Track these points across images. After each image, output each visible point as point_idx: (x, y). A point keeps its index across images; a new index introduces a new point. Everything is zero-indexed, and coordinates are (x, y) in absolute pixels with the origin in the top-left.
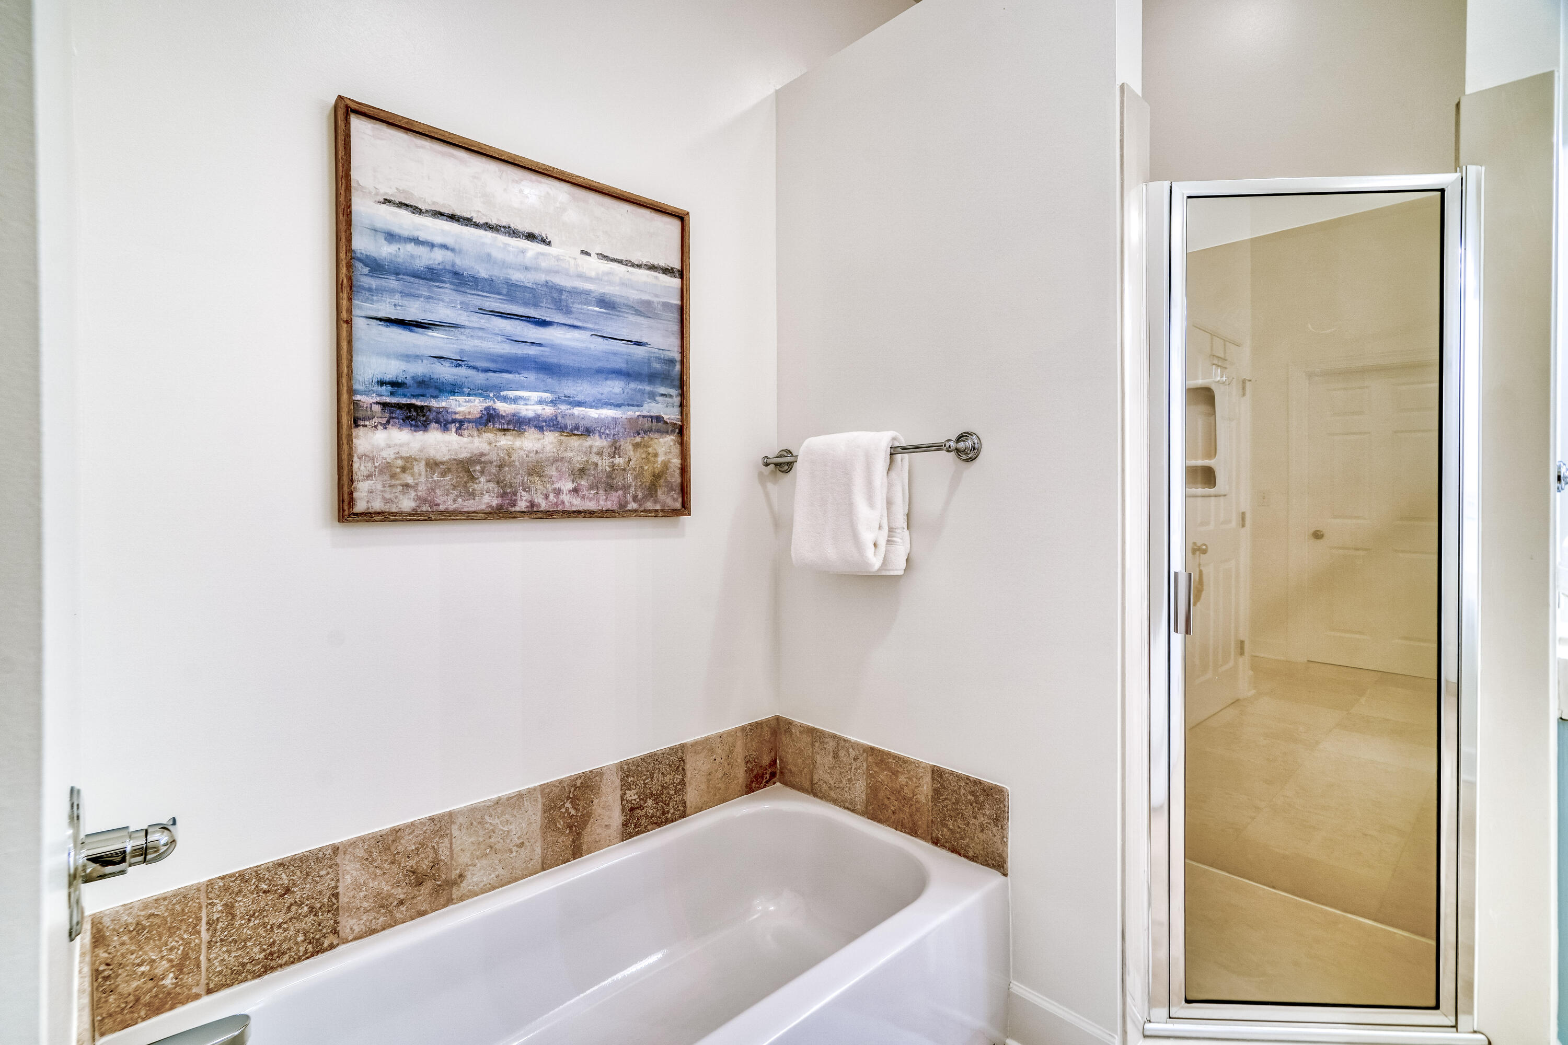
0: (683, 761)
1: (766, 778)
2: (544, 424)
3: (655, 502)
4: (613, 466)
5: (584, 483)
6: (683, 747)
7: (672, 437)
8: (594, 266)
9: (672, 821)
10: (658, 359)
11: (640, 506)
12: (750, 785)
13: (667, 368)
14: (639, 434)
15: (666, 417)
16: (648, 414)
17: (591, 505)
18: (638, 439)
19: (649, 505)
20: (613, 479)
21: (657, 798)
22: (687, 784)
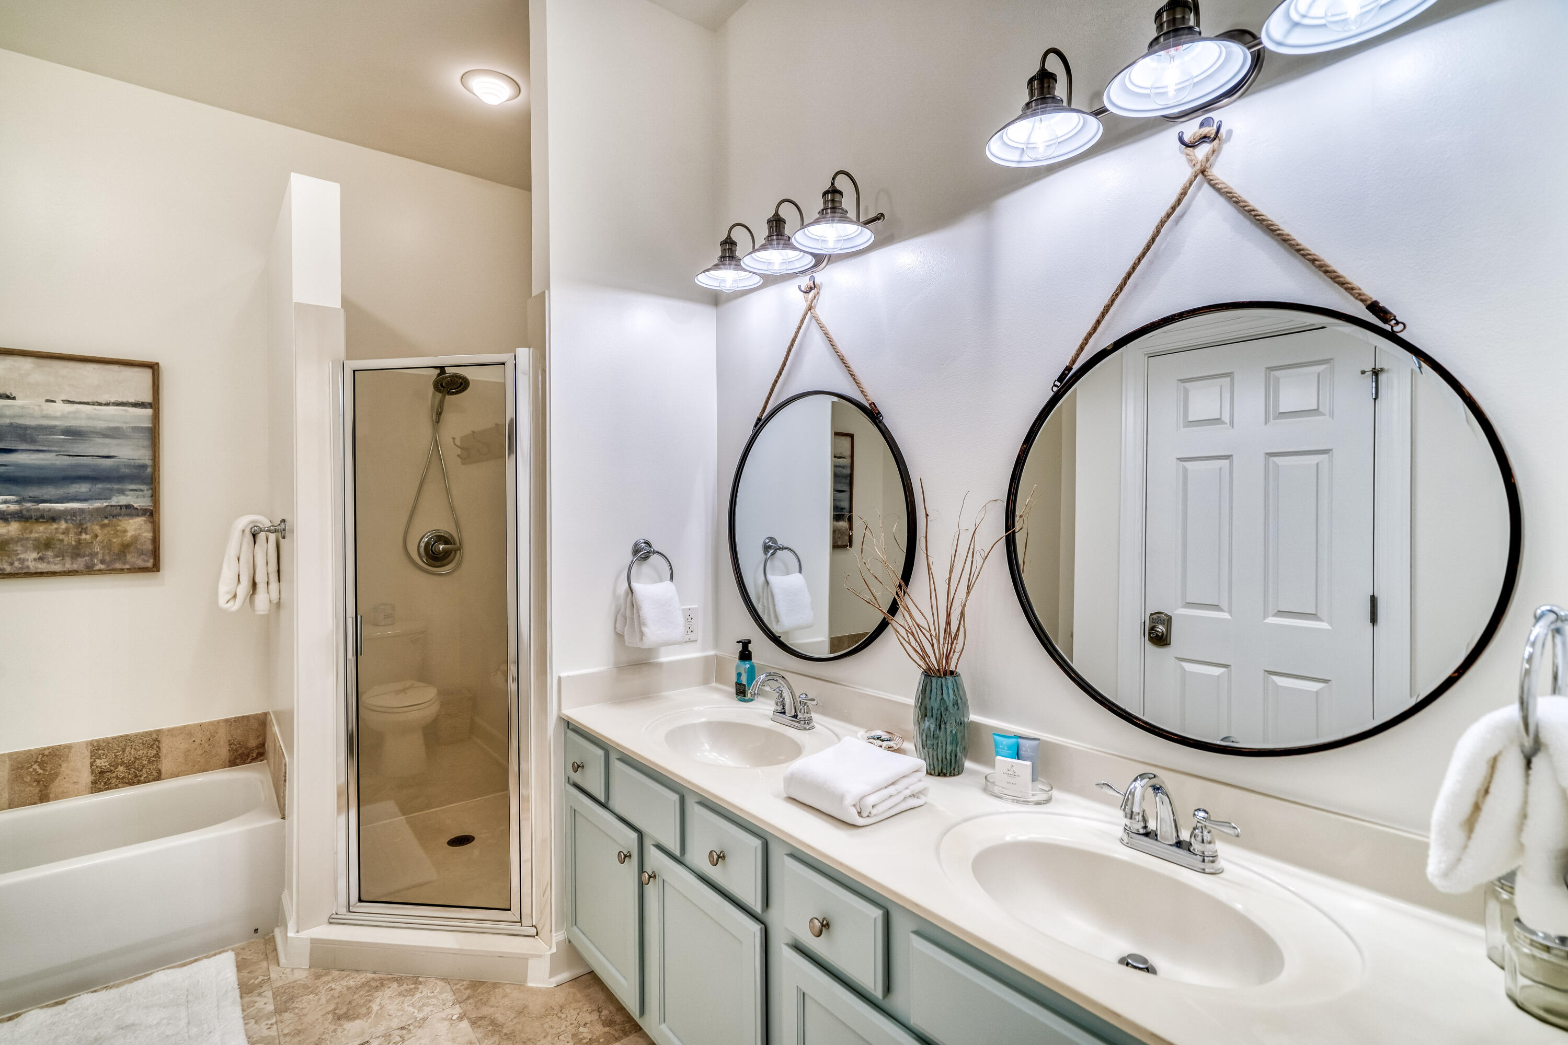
0: (158, 741)
1: (253, 756)
2: (9, 516)
3: (124, 563)
4: (79, 542)
5: (50, 553)
6: (158, 732)
7: (143, 518)
8: (59, 408)
9: (145, 782)
10: (128, 466)
11: (108, 566)
12: (233, 760)
13: (137, 471)
14: (106, 518)
15: (135, 505)
16: (117, 504)
17: (57, 568)
18: (106, 521)
19: (118, 565)
20: (80, 549)
21: (128, 766)
22: (163, 758)
